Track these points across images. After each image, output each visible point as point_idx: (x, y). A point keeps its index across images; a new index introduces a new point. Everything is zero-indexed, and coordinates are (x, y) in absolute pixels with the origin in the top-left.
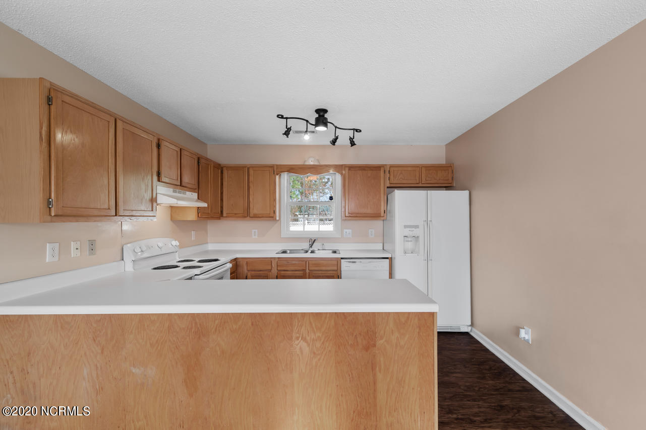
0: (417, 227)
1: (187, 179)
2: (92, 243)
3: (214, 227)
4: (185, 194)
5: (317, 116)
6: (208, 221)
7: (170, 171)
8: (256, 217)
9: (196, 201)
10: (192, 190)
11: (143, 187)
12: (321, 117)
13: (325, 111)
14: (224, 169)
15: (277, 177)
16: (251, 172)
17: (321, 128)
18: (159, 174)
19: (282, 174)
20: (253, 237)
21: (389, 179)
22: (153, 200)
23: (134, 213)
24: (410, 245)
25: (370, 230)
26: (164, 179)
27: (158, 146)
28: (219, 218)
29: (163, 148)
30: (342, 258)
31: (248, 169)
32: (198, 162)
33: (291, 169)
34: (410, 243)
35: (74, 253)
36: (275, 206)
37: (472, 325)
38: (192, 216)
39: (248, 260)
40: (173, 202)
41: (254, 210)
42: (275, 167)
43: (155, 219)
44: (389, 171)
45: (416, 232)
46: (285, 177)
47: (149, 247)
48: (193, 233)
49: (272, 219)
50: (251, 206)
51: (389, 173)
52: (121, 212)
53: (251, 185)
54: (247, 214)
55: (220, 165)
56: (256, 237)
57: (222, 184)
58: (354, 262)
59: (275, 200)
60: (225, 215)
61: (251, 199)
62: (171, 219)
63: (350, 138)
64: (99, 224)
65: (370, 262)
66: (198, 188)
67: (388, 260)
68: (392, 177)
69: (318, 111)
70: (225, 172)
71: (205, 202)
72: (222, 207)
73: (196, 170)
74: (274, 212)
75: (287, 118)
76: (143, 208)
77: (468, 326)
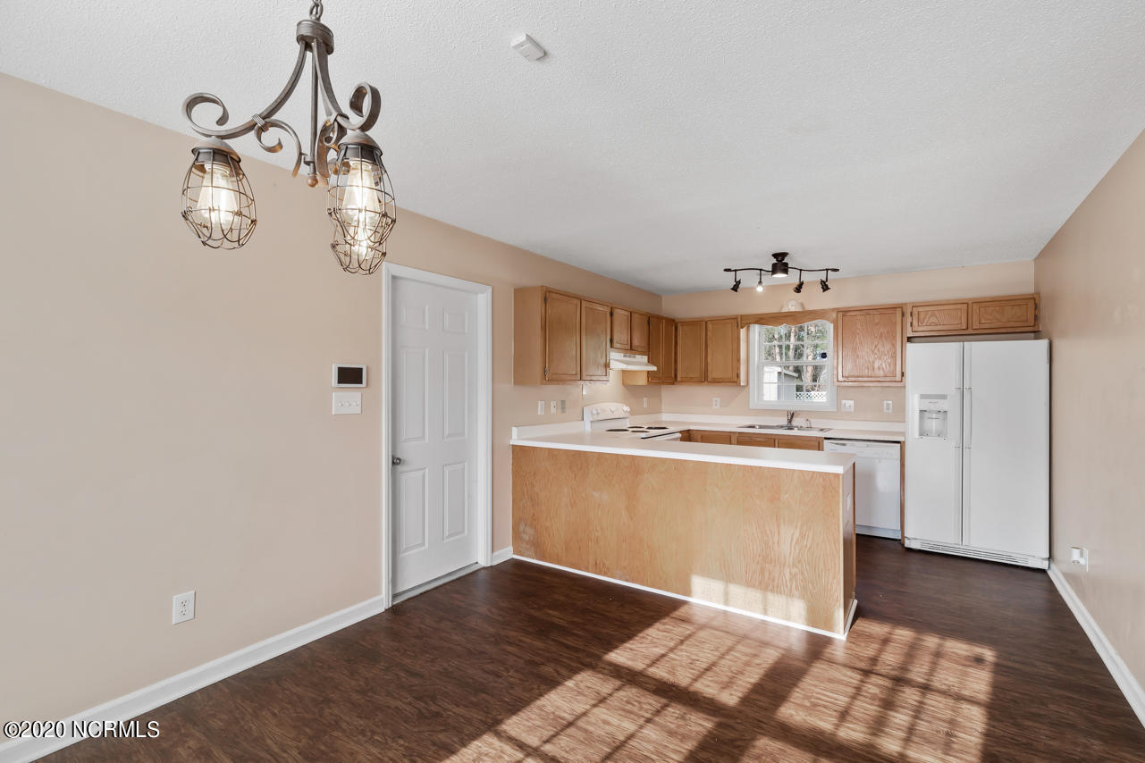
0: (944, 397)
1: (636, 342)
2: (563, 402)
3: (669, 394)
4: (634, 357)
5: (775, 261)
6: (662, 386)
7: (621, 336)
8: (716, 381)
9: (646, 365)
10: (642, 353)
11: (599, 355)
12: (780, 263)
13: (784, 255)
14: (679, 324)
15: (743, 332)
16: (710, 326)
17: (780, 276)
18: (611, 341)
19: (752, 326)
20: (714, 406)
21: (911, 326)
22: (607, 365)
23: (594, 378)
24: (933, 425)
25: (885, 402)
26: (616, 345)
27: (611, 314)
28: (673, 384)
29: (615, 316)
30: (826, 438)
31: (706, 323)
32: (649, 323)
33: (761, 320)
34: (934, 422)
35: (553, 410)
36: (738, 368)
37: (1051, 558)
38: (642, 381)
39: (703, 433)
40: (624, 367)
41: (712, 374)
42: (739, 320)
43: (608, 384)
44: (911, 313)
45: (943, 405)
46: (756, 329)
47: (604, 411)
48: (645, 399)
49: (735, 384)
50: (709, 368)
51: (911, 315)
52: (584, 378)
53: (709, 342)
54: (704, 378)
55: (673, 320)
56: (718, 407)
57: (676, 343)
58: (844, 445)
59: (739, 360)
60: (679, 379)
61: (709, 360)
62: (623, 384)
63: (822, 281)
64: (569, 387)
65: (868, 446)
66: (650, 351)
67: (899, 445)
68: (915, 323)
69: (775, 256)
70: (680, 328)
71: (654, 365)
72: (676, 370)
73: (646, 332)
74: (738, 376)
75: (735, 271)
76: (599, 373)
77: (1044, 559)
